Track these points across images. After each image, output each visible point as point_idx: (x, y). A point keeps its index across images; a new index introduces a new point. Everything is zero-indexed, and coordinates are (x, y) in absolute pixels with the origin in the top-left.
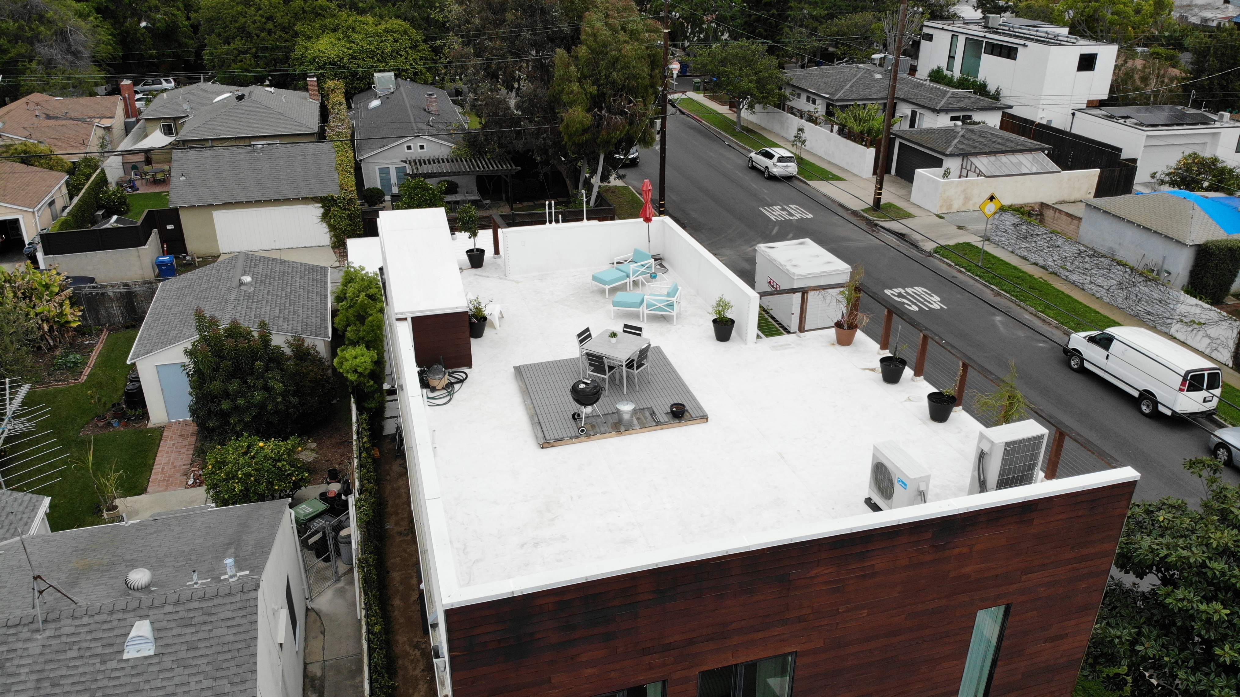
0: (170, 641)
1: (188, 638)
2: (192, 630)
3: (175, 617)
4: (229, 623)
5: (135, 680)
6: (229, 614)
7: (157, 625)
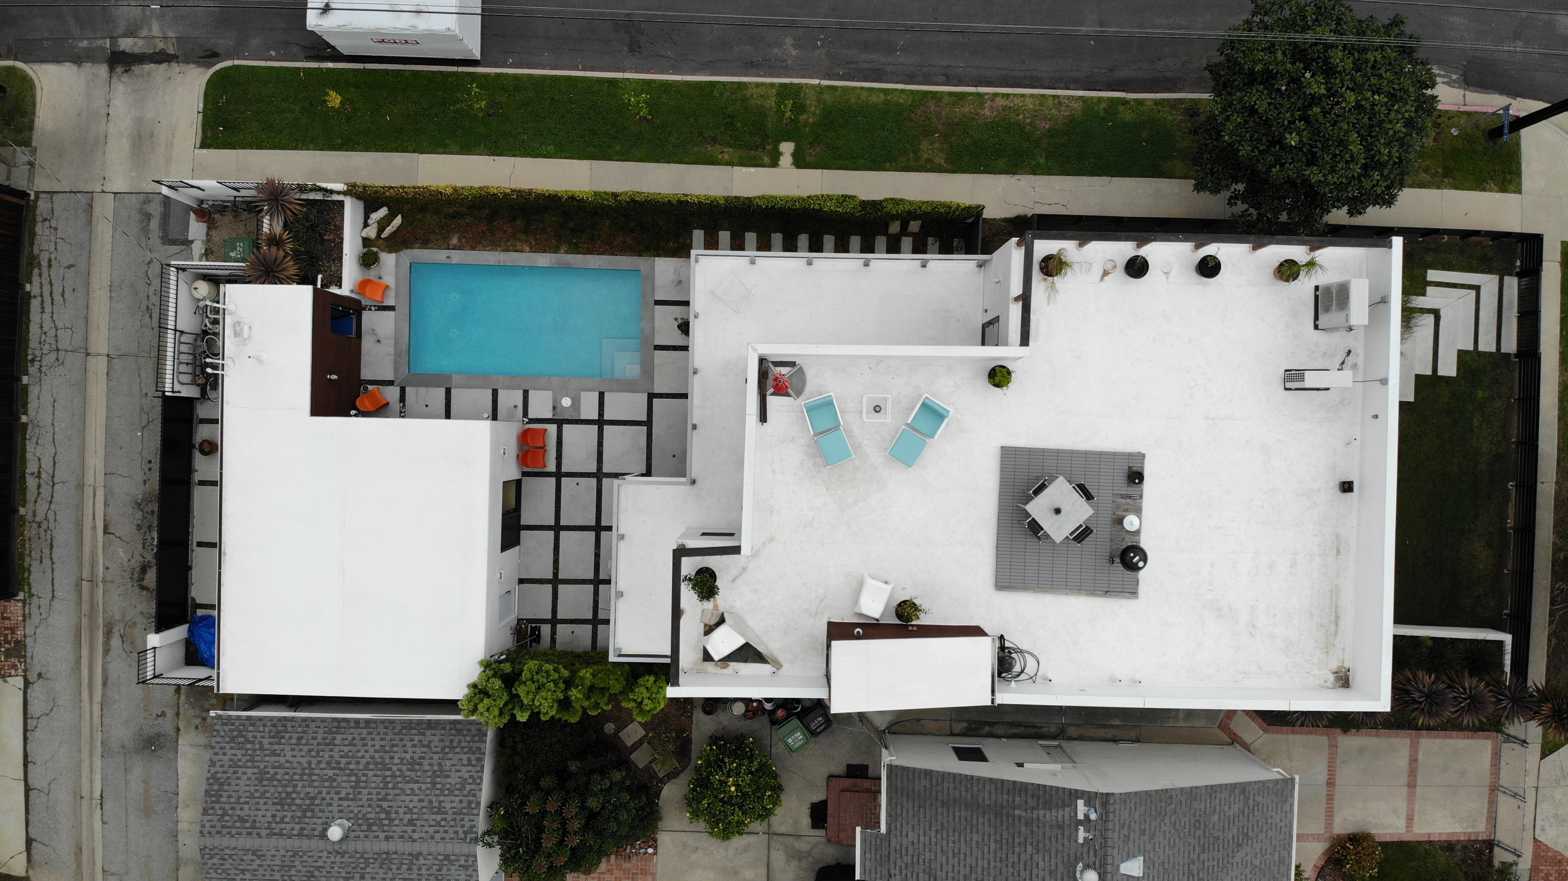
0: (1136, 848)
1: (1137, 836)
2: (1132, 835)
3: (1121, 847)
4: (1133, 810)
5: (1157, 866)
6: (1127, 811)
7: (1125, 858)
